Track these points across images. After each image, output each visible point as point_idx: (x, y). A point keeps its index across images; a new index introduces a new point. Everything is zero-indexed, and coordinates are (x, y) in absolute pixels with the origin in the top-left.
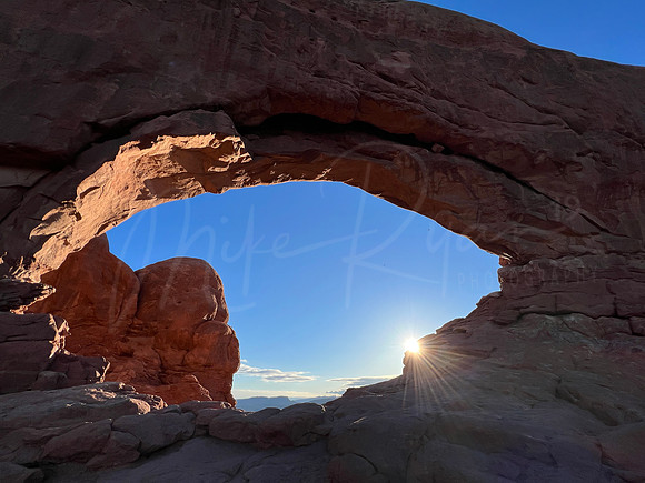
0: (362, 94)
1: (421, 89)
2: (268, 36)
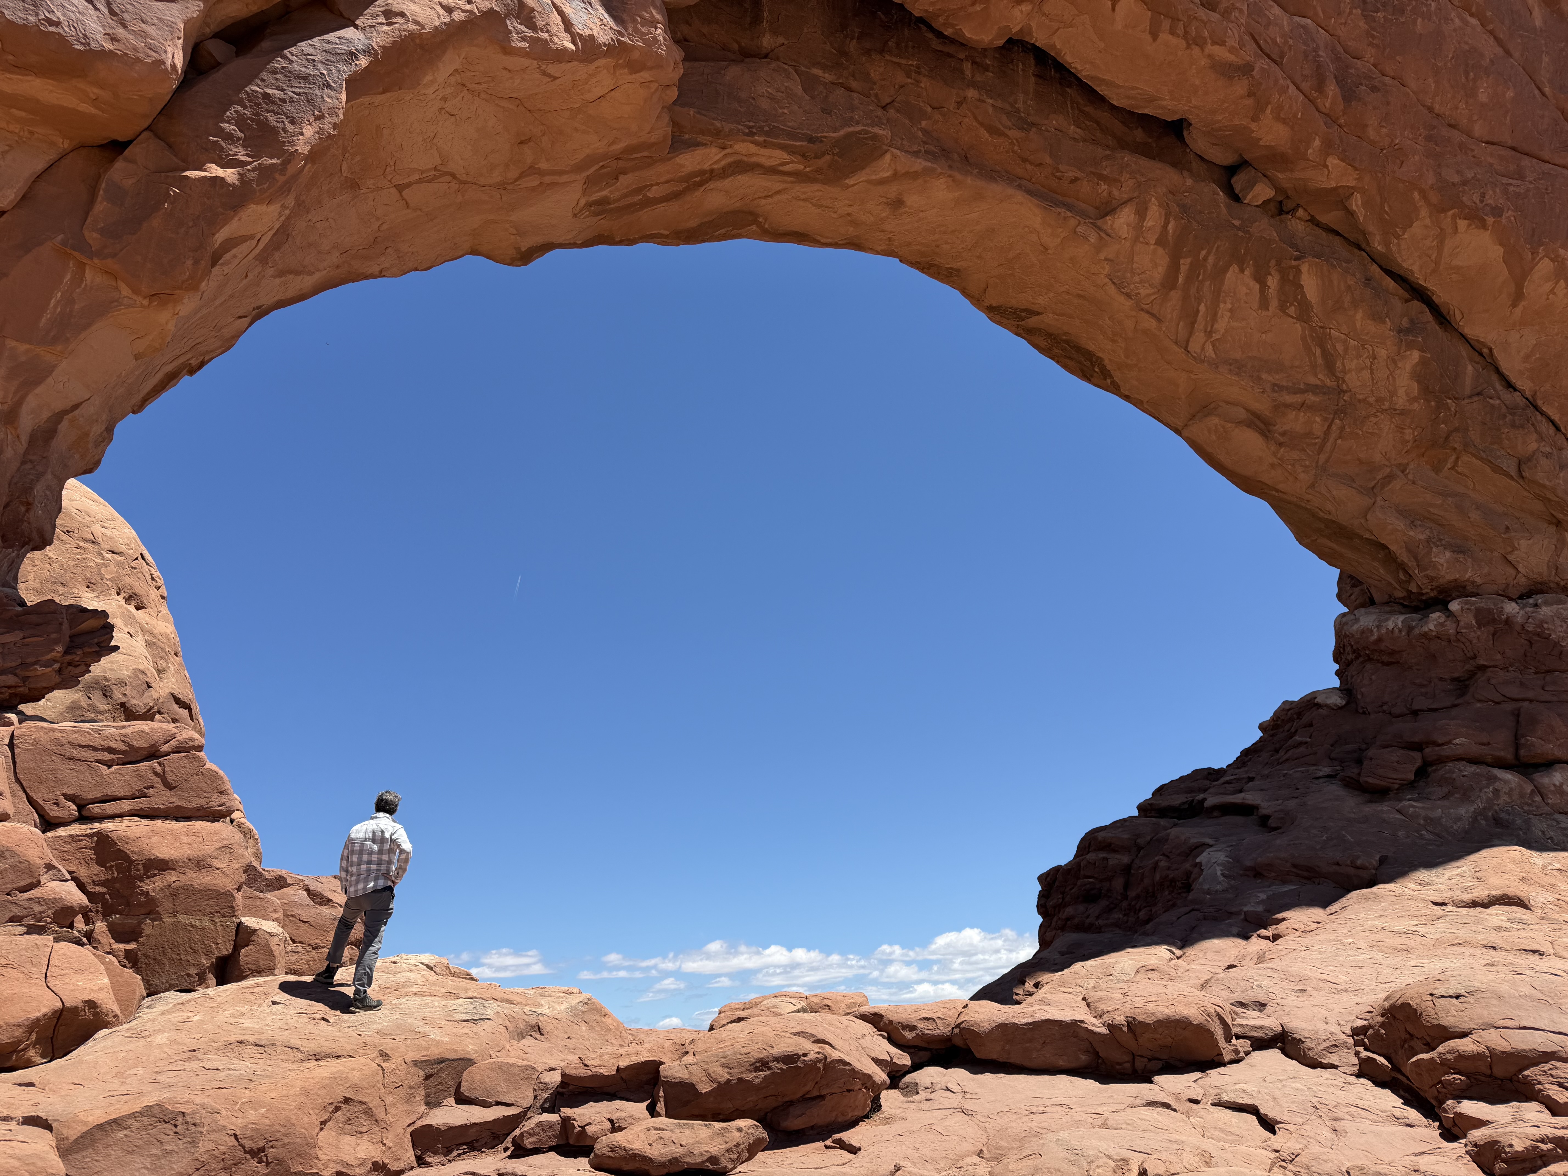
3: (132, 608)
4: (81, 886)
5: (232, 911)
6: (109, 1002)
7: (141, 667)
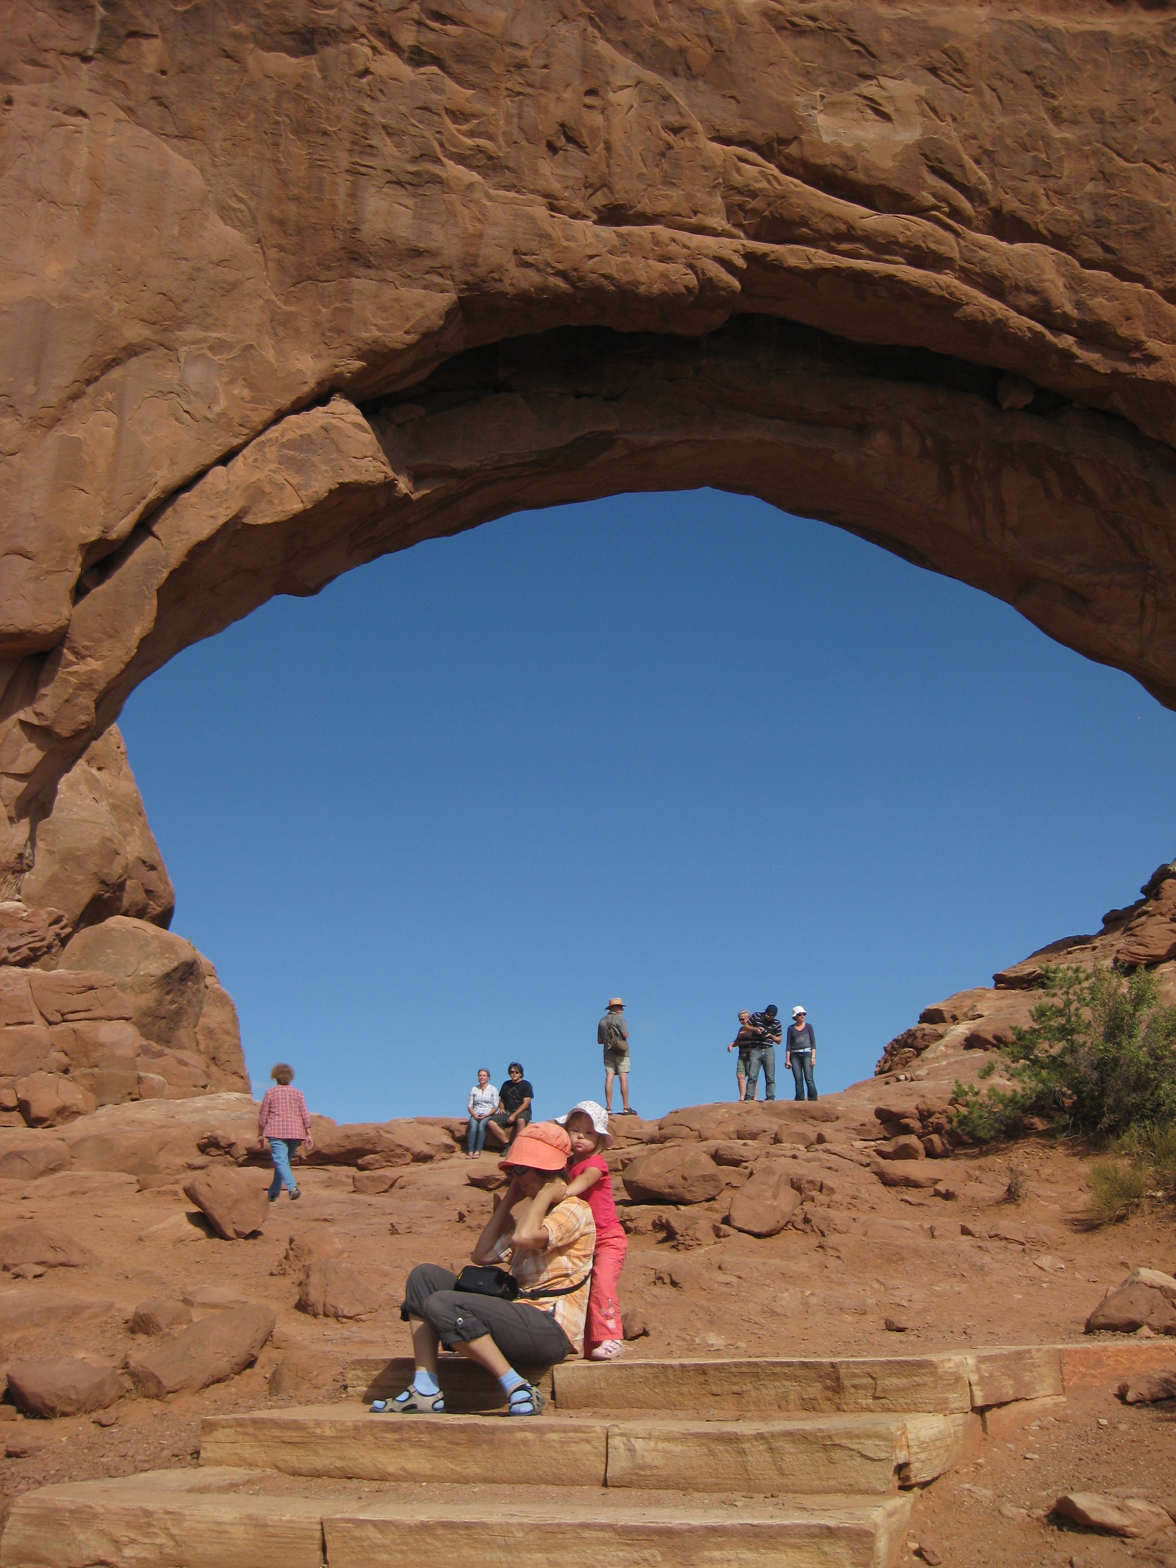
0: (750, 256)
1: (956, 213)
2: (458, 116)
3: (94, 771)
4: (66, 1054)
5: (136, 1068)
6: (82, 1106)
7: (108, 835)
